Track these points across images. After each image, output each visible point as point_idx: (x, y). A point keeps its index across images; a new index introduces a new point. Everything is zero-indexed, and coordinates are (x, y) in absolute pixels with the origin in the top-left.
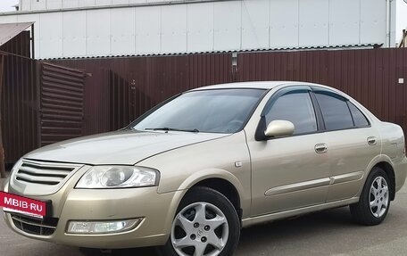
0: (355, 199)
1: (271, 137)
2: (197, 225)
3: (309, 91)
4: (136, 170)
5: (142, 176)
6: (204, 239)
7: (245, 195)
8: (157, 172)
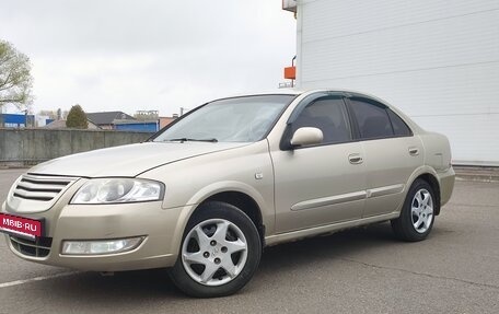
0: (395, 214)
1: (298, 146)
2: (214, 243)
3: (343, 97)
4: (137, 183)
5: (143, 190)
6: (217, 261)
7: (267, 210)
8: (162, 185)
